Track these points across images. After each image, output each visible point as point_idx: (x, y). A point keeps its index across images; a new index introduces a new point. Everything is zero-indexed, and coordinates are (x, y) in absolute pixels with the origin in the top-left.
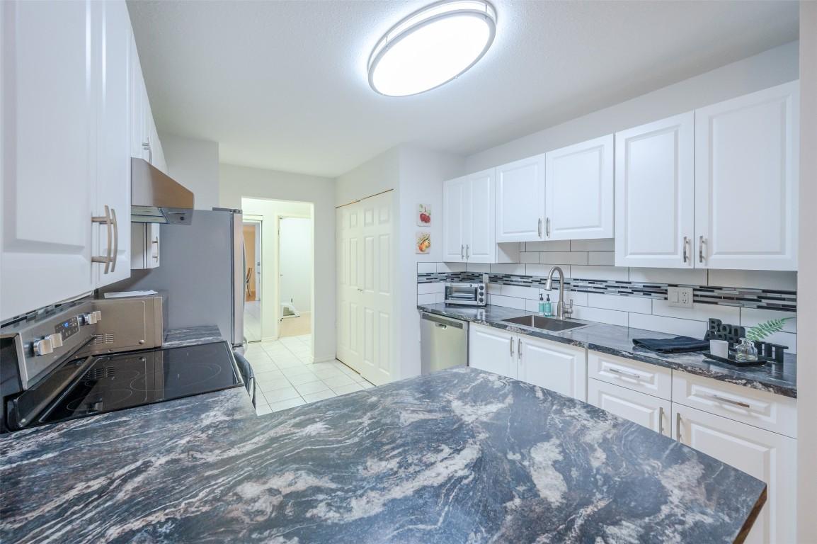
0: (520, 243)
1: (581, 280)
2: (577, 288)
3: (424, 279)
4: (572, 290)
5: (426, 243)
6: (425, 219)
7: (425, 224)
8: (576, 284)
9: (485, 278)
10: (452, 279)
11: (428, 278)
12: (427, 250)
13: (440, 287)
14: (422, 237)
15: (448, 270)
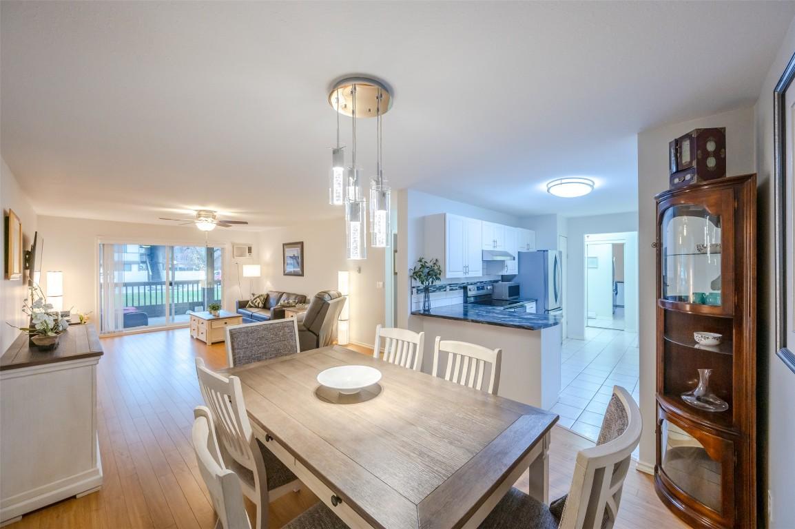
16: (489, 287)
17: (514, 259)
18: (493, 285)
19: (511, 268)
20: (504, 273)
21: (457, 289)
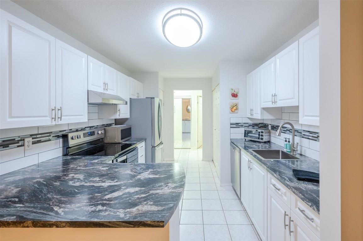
0: (282, 107)
1: (306, 131)
2: (305, 136)
3: (234, 126)
4: (303, 137)
5: (235, 108)
6: (235, 95)
7: (234, 98)
8: (304, 133)
9: (270, 127)
10: (253, 126)
11: (237, 125)
12: (236, 111)
13: (242, 130)
14: (233, 105)
15: (250, 122)
16: (100, 132)
17: (126, 103)
18: (105, 130)
19: (124, 112)
20: (117, 117)
21: (50, 140)
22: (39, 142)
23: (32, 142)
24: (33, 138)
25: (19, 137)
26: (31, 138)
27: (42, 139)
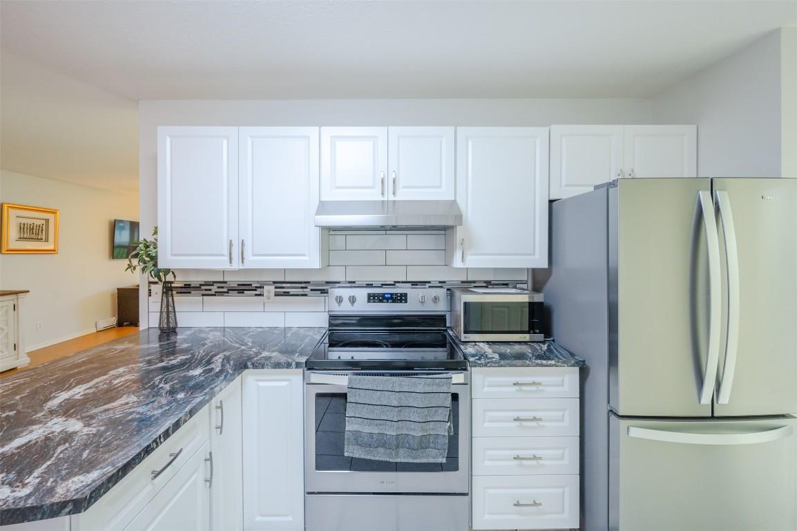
21: (306, 295)
22: (286, 294)
23: (275, 292)
24: (276, 288)
25: (258, 282)
26: (274, 287)
27: (292, 291)
